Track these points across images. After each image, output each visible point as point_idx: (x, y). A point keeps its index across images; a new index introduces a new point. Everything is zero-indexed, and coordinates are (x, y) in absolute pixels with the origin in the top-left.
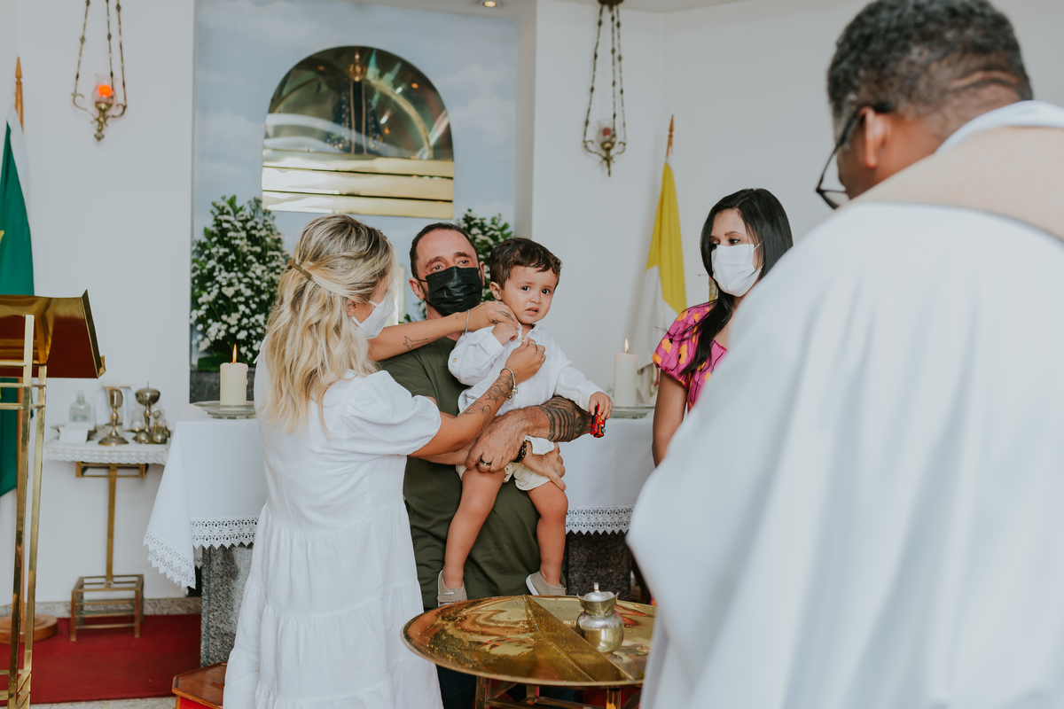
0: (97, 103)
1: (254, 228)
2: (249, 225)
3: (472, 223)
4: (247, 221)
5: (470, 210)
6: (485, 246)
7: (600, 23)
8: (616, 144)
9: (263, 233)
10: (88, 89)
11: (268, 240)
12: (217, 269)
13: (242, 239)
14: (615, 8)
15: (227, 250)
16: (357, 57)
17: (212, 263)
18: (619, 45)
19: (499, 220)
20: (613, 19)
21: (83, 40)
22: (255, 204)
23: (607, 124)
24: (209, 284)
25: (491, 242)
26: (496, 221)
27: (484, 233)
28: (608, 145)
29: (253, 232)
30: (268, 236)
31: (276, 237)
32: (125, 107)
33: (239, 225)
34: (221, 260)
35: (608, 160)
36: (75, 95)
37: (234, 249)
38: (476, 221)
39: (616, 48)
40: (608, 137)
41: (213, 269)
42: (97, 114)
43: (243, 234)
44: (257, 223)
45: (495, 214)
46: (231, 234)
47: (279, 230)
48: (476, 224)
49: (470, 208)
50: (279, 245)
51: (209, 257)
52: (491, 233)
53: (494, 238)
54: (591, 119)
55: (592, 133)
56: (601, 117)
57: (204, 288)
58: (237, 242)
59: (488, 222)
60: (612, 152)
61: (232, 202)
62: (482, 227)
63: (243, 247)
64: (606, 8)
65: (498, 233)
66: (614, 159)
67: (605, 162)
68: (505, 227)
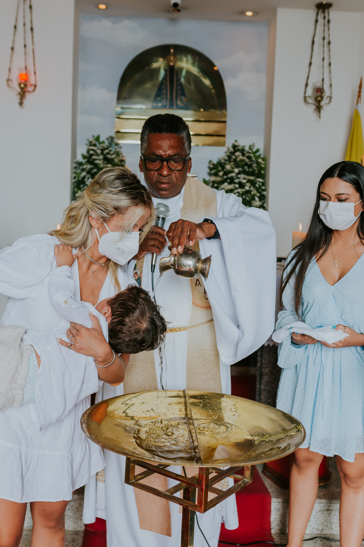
0: (20, 85)
1: (108, 153)
2: (106, 151)
3: (236, 149)
4: (105, 149)
5: (236, 141)
6: (243, 163)
7: (317, 21)
8: (325, 98)
9: (113, 157)
10: (15, 77)
11: (116, 160)
12: (87, 177)
13: (100, 160)
14: (326, 11)
15: (92, 166)
16: (172, 51)
17: (84, 174)
18: (329, 35)
19: (254, 147)
20: (324, 18)
21: (12, 49)
22: (111, 139)
23: (319, 85)
24: (82, 186)
25: (247, 160)
26: (252, 147)
27: (243, 155)
28: (319, 98)
29: (108, 156)
30: (115, 158)
31: (120, 159)
32: (35, 86)
33: (99, 152)
34: (89, 172)
35: (319, 108)
36: (8, 80)
37: (96, 166)
38: (239, 148)
39: (326, 36)
40: (319, 94)
41: (84, 178)
42: (19, 90)
43: (101, 157)
44: (111, 151)
45: (251, 143)
46: (94, 157)
47: (124, 155)
48: (238, 150)
49: (236, 139)
50: (123, 163)
51: (83, 170)
52: (247, 154)
53: (249, 158)
54: (309, 82)
55: (310, 92)
56: (315, 81)
57: (79, 188)
58: (97, 162)
59: (247, 149)
60: (322, 103)
61: (97, 139)
62: (242, 151)
63: (100, 164)
64: (321, 11)
65: (252, 155)
66: (323, 107)
67: (317, 110)
68: (258, 151)
